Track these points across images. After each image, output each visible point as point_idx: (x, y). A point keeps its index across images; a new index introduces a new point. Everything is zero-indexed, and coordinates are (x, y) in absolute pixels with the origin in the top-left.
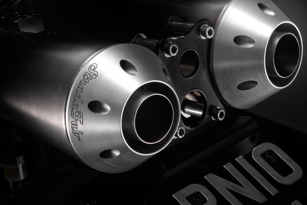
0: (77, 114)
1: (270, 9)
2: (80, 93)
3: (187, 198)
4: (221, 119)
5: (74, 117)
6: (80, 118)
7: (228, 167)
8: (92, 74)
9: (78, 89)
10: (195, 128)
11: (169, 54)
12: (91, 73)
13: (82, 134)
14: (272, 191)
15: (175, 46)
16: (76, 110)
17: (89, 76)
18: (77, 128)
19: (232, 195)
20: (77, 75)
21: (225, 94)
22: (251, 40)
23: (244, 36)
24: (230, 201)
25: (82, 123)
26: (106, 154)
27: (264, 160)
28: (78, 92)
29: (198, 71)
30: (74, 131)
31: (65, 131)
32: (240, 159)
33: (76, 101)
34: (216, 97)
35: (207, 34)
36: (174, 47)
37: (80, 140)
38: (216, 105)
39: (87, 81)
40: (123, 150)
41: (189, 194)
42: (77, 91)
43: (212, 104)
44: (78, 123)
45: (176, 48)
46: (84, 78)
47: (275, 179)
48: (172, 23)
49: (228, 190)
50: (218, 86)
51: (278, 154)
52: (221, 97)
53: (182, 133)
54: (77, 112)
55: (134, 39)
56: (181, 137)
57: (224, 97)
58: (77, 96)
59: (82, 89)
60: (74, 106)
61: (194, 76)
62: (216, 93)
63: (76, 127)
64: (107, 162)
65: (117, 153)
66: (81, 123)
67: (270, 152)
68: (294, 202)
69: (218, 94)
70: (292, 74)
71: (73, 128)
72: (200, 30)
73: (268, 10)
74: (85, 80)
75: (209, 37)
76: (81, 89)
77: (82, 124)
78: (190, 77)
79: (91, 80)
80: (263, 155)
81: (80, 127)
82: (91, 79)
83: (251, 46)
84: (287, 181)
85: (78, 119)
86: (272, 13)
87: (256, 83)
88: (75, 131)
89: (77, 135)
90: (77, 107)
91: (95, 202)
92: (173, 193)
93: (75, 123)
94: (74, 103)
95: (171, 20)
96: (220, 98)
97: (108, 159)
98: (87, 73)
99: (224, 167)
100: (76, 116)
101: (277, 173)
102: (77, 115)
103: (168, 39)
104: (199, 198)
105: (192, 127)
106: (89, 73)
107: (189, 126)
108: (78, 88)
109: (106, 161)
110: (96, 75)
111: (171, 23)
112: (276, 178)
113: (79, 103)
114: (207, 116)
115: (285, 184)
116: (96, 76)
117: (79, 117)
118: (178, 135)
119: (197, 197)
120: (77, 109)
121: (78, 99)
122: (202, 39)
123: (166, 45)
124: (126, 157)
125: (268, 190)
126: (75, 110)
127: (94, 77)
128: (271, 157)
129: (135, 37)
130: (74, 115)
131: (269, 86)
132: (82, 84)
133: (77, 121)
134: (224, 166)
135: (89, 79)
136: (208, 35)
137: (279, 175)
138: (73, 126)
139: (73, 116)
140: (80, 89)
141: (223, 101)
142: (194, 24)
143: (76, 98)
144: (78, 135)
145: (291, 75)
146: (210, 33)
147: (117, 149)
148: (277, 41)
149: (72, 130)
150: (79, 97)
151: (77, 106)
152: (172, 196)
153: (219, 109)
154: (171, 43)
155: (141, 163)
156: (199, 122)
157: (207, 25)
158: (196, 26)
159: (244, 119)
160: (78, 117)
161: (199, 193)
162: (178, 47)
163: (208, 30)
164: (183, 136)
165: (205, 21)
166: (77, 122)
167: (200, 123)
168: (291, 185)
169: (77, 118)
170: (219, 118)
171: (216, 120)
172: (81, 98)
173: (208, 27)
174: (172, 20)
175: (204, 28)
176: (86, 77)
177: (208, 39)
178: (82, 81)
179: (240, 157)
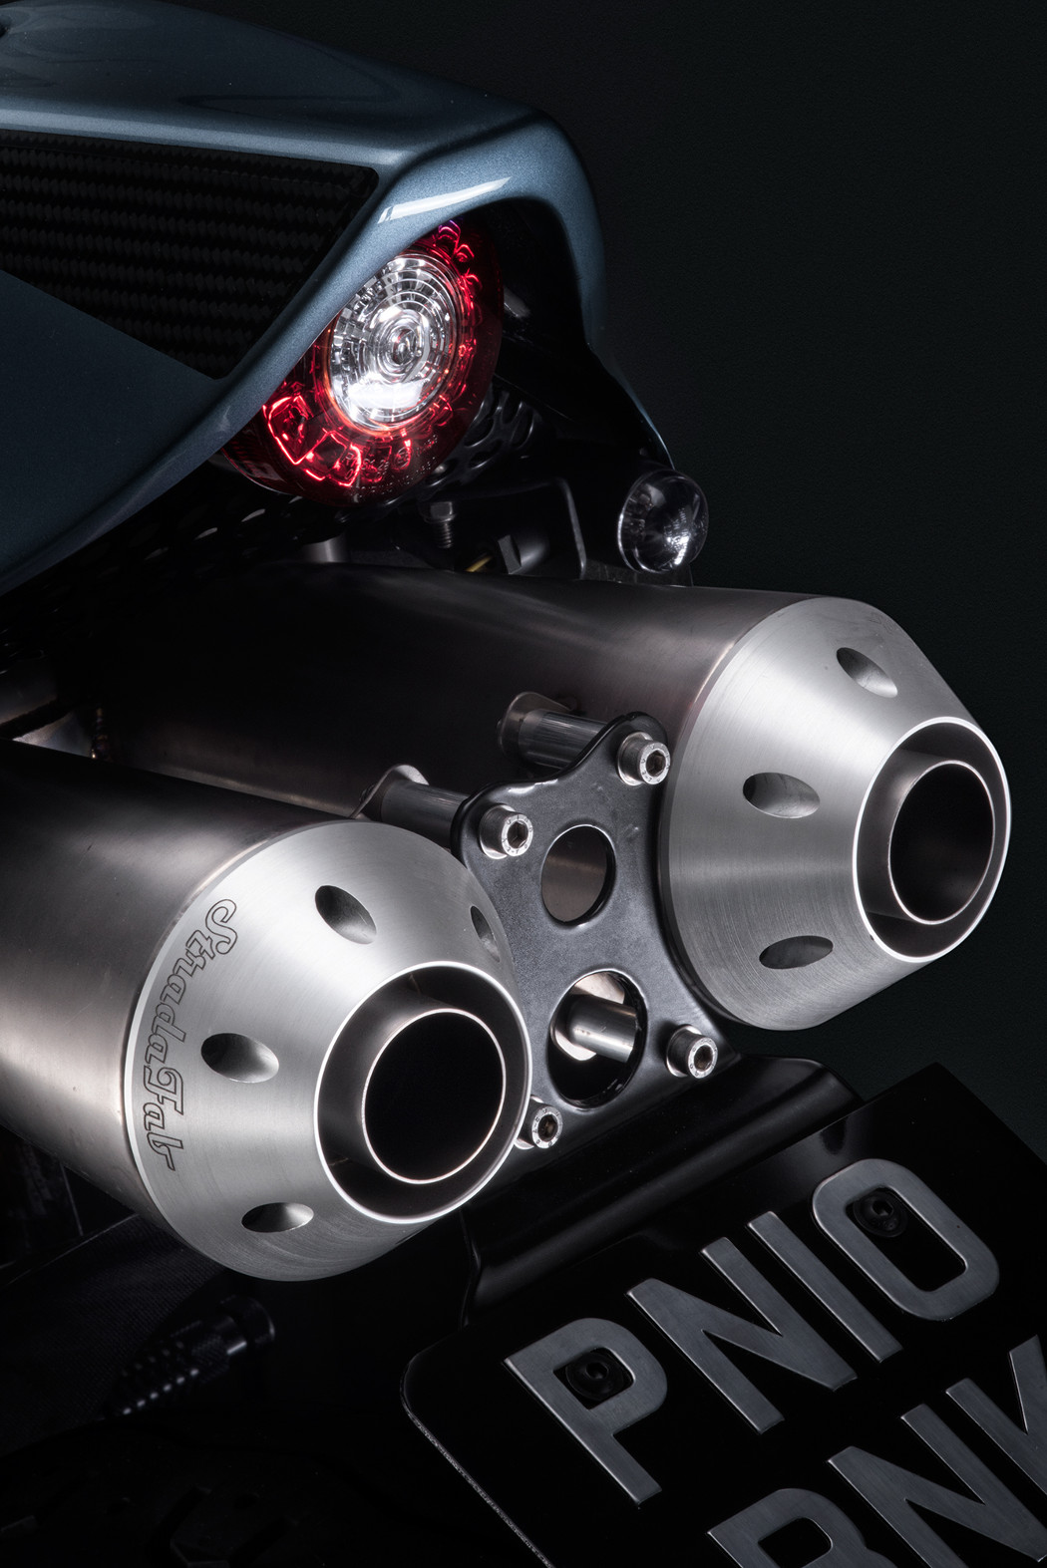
0: (164, 1079)
1: (883, 668)
2: (175, 1006)
3: (560, 1373)
4: (700, 1074)
5: (153, 1089)
6: (175, 1093)
7: (721, 1255)
8: (217, 940)
9: (169, 991)
10: (603, 1108)
11: (499, 848)
12: (212, 936)
13: (182, 1147)
14: (877, 1344)
15: (522, 819)
16: (161, 1065)
17: (206, 945)
18: (163, 1128)
19: (726, 1358)
20: (165, 939)
21: (716, 983)
22: (806, 790)
23: (781, 776)
24: (717, 1382)
25: (180, 1110)
26: (266, 1218)
27: (855, 1227)
28: (168, 1001)
29: (611, 903)
30: (152, 1137)
31: (122, 1137)
32: (766, 1227)
33: (160, 1031)
34: (683, 990)
35: (643, 768)
36: (516, 823)
37: (174, 1169)
38: (683, 1022)
39: (199, 961)
40: (325, 1207)
41: (565, 1356)
42: (164, 996)
43: (667, 1016)
44: (168, 1108)
45: (525, 827)
46: (188, 951)
47: (894, 1300)
48: (521, 720)
49: (715, 1343)
50: (690, 952)
51: (913, 1204)
52: (701, 991)
53: (551, 1128)
54: (165, 1070)
55: (378, 787)
56: (544, 1145)
57: (711, 991)
58: (163, 1015)
59: (182, 991)
60: (152, 1051)
61: (595, 921)
62: (685, 975)
63: (159, 1123)
64: (269, 1244)
65: (302, 1216)
66: (175, 1109)
67: (883, 1197)
68: (955, 1386)
69: (689, 981)
70: (964, 908)
71: (148, 1126)
72: (620, 752)
73: (875, 673)
74: (192, 958)
75: (653, 781)
76: (177, 989)
77: (182, 1113)
78: (582, 926)
79: (212, 958)
80: (855, 1210)
81: (174, 1124)
82: (214, 955)
83: (801, 812)
84: (937, 1305)
85: (167, 1095)
86: (890, 689)
87: (827, 944)
88: (157, 1138)
89: (164, 1150)
90: (163, 1054)
91: (272, 1331)
92: (510, 1353)
93: (158, 1111)
94: (153, 1040)
95: (519, 708)
96: (699, 993)
97: (273, 1235)
98: (198, 936)
99: (703, 1255)
100: (161, 1086)
101: (903, 1278)
102: (162, 1082)
103: (496, 796)
104: (603, 1371)
105: (588, 1105)
106: (207, 934)
107: (577, 1102)
108: (168, 988)
109: (267, 1241)
110: (232, 942)
111: (516, 717)
112: (894, 1296)
113: (172, 1042)
114: (649, 1061)
115: (928, 1318)
116: (231, 945)
117: (171, 1087)
118: (536, 1137)
119: (594, 1368)
120: (163, 1062)
121: (168, 1026)
122: (626, 785)
123: (489, 816)
124: (335, 1230)
125: (863, 1339)
126: (155, 1065)
127: (224, 947)
128: (885, 1214)
129: (382, 781)
130: (154, 1080)
131: (875, 955)
132: (181, 973)
133: (162, 1103)
134: (704, 1252)
135: (205, 955)
136: (647, 774)
137: (910, 1285)
138: (149, 1119)
139: (148, 1085)
140: (173, 992)
141: (710, 1004)
142: (602, 727)
143: (159, 1021)
144: (166, 1150)
145: (961, 911)
146: (655, 765)
147: (304, 1200)
148: (905, 788)
149: (147, 1132)
150: (172, 1020)
151: (165, 1050)
152: (505, 1364)
153: (697, 1037)
154: (509, 809)
155: (394, 1246)
156: (619, 1086)
157: (647, 737)
158: (608, 738)
159: (790, 1071)
160: (167, 1088)
161: (603, 1353)
162: (533, 824)
163: (646, 754)
164: (554, 1140)
165: (636, 722)
166: (162, 1106)
167: (622, 1089)
168: (949, 1322)
169: (162, 1093)
170: (693, 1071)
171: (683, 1075)
172: (176, 1024)
173: (647, 742)
174: (522, 708)
175: (633, 745)
176: (195, 949)
177: (646, 786)
178: (181, 963)
179: (764, 1216)
